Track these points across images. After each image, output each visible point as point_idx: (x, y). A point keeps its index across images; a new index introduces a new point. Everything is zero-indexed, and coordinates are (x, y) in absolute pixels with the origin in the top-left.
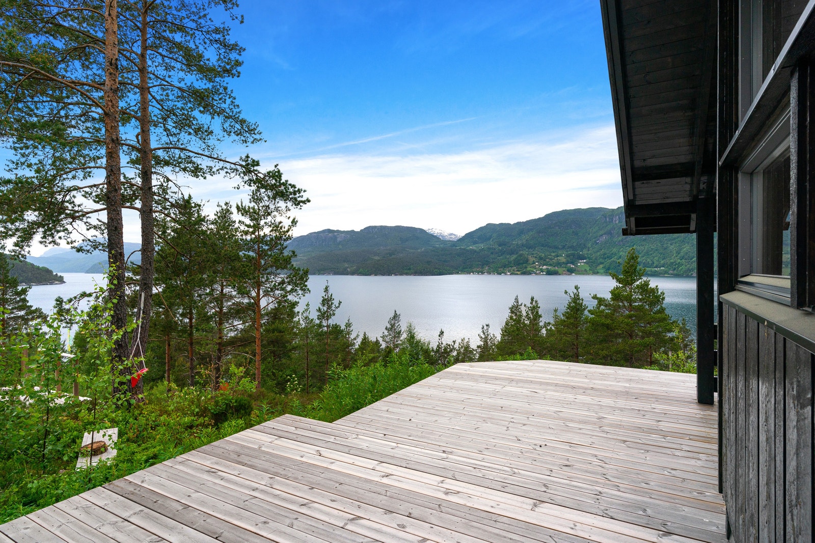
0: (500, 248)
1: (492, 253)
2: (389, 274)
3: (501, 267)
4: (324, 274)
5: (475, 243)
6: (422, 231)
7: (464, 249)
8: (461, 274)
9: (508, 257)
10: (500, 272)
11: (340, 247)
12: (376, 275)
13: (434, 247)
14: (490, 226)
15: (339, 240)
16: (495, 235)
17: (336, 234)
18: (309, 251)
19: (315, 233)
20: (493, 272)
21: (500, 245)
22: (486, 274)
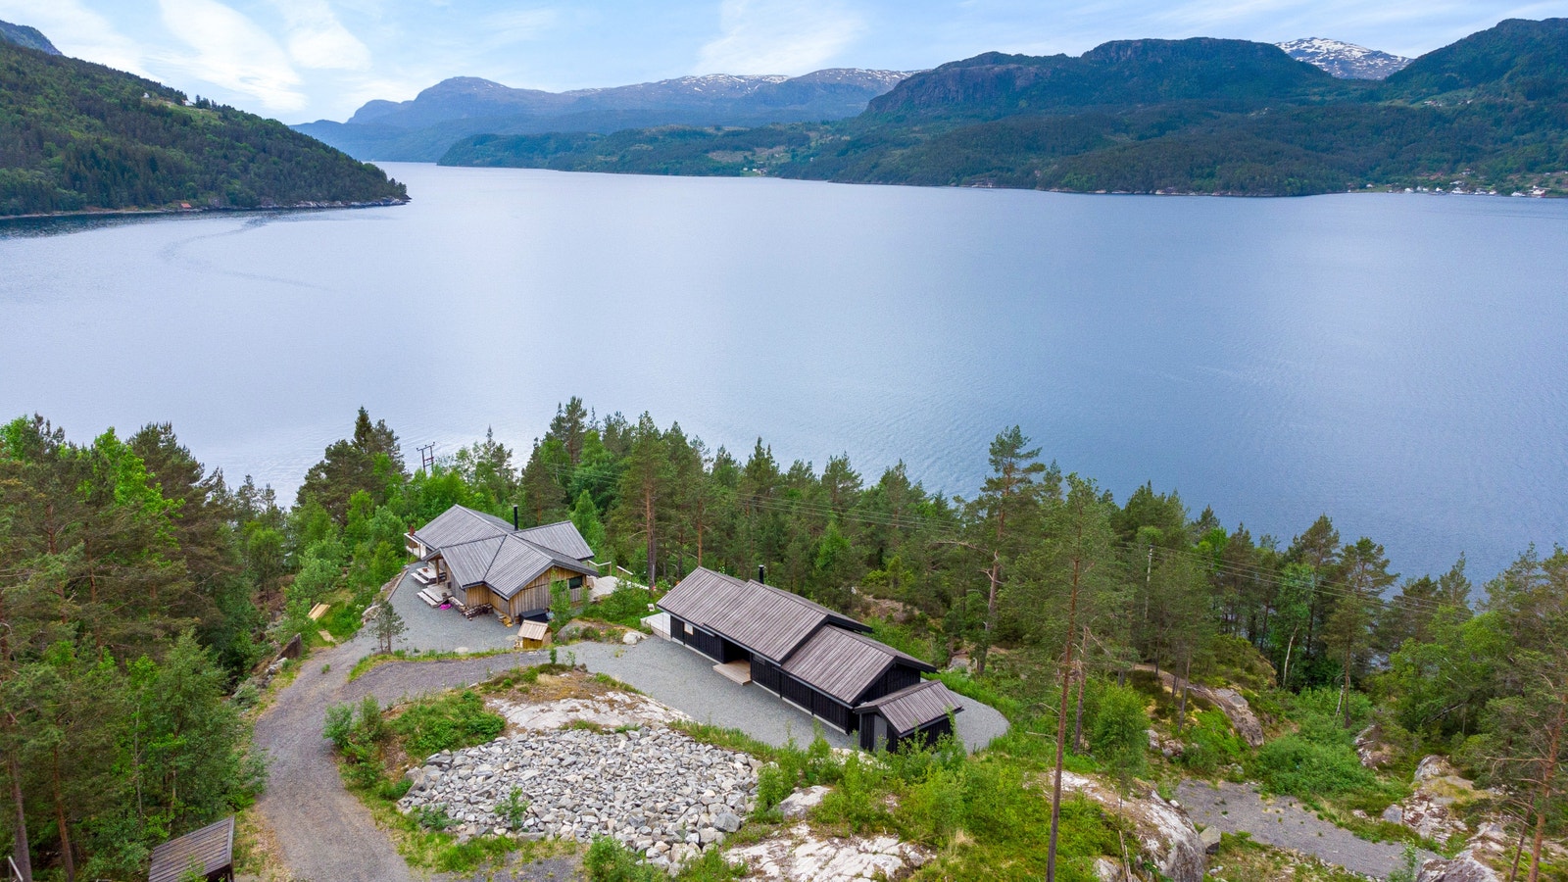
0: (1531, 105)
1: (1498, 122)
2: (1148, 189)
3: (1518, 171)
4: (969, 184)
5: (1446, 86)
6: (1271, 51)
7: (1400, 110)
8: (1371, 190)
9: (1552, 134)
10: (1506, 185)
11: (1023, 104)
12: (1109, 192)
13: (1302, 103)
14: (1511, 29)
15: (1020, 83)
16: (1522, 60)
17: (1012, 66)
18: (939, 117)
19: (957, 64)
20: (1485, 186)
21: (1530, 96)
22: (1458, 191)
